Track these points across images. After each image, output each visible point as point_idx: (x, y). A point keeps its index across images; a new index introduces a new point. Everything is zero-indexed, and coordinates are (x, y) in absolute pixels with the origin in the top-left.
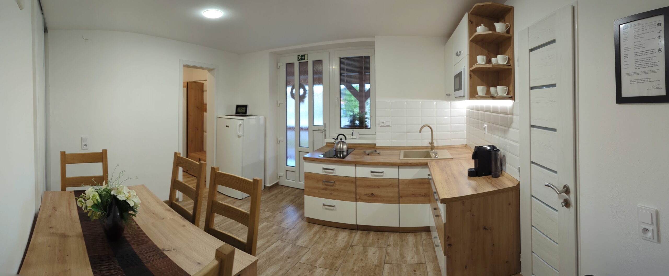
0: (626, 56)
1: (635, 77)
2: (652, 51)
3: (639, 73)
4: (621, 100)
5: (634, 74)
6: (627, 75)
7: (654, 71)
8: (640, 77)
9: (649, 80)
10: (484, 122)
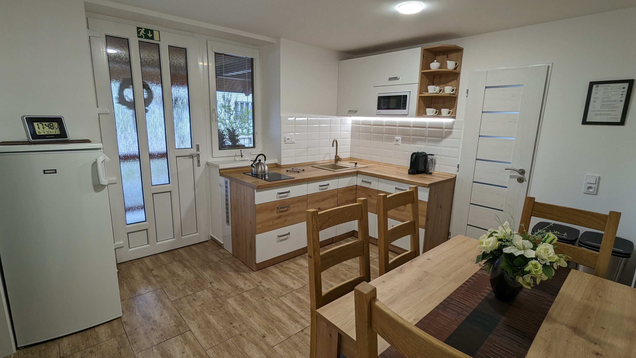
0: (594, 102)
1: (599, 113)
4: (585, 122)
6: (593, 111)
7: (614, 111)
8: (603, 112)
10: (395, 136)
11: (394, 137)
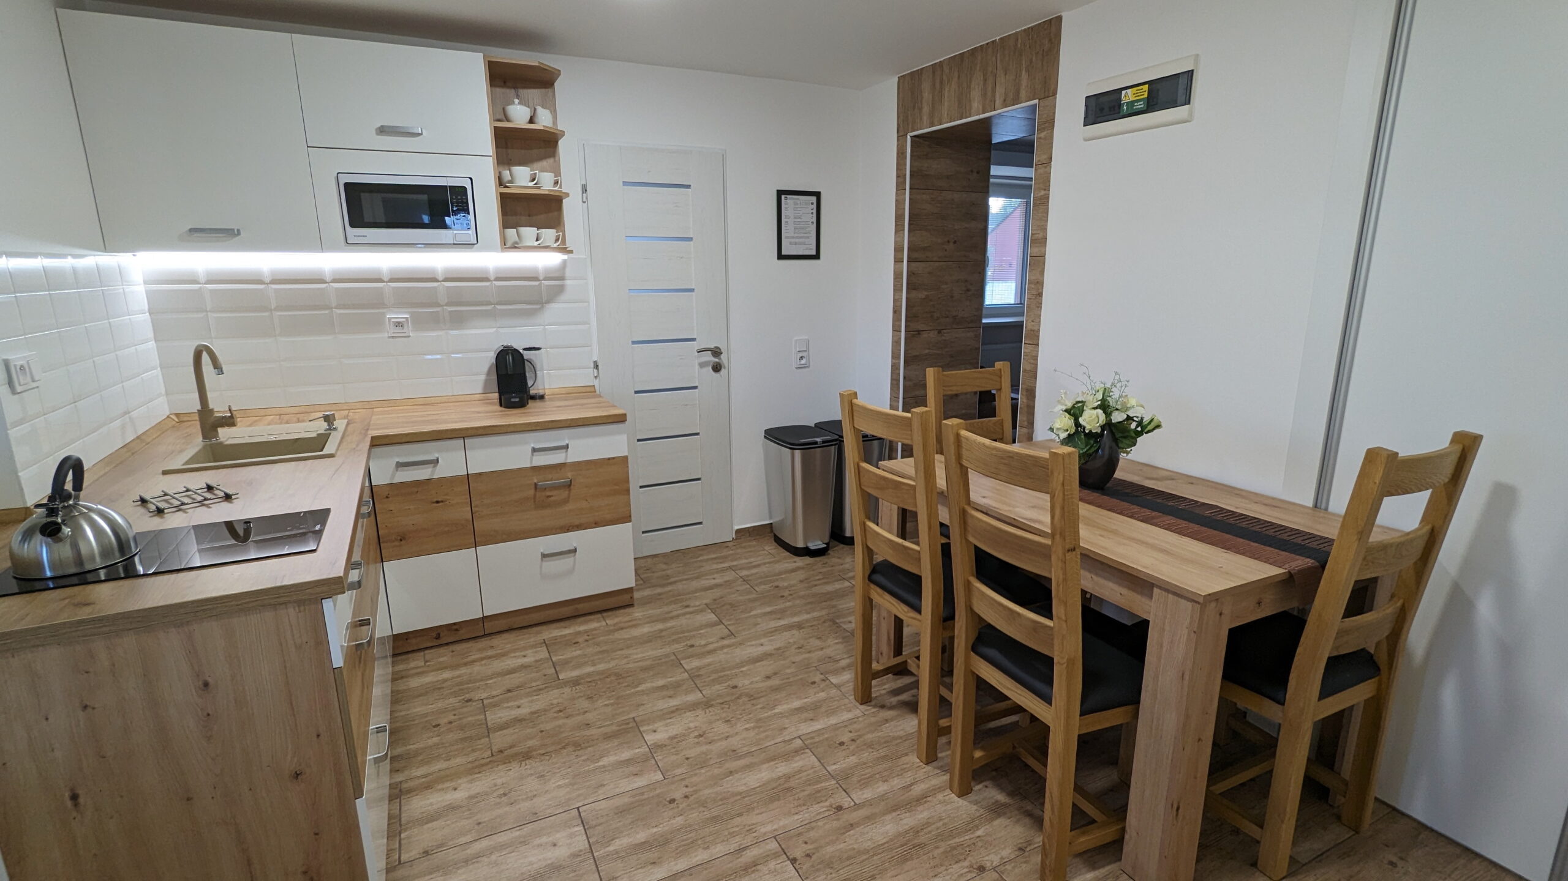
0: (787, 223)
1: (793, 240)
2: (807, 223)
3: (797, 238)
4: (781, 257)
5: (793, 237)
6: (787, 238)
7: (808, 237)
8: (797, 240)
9: (804, 243)
10: (384, 310)
11: (384, 314)
